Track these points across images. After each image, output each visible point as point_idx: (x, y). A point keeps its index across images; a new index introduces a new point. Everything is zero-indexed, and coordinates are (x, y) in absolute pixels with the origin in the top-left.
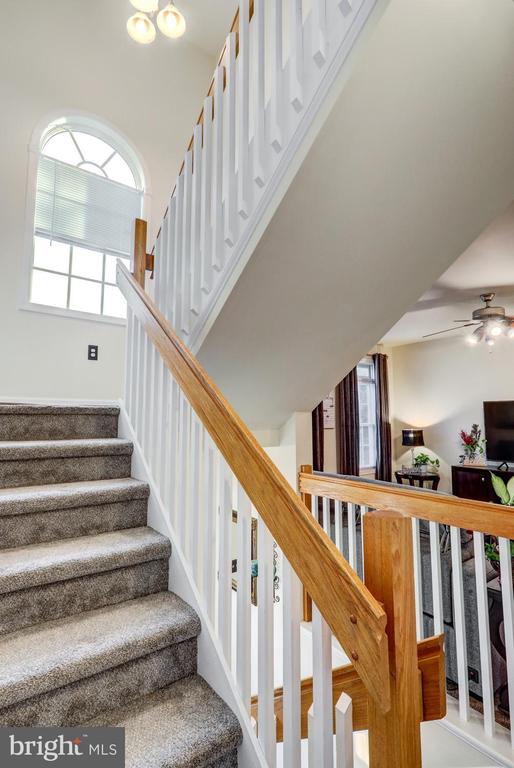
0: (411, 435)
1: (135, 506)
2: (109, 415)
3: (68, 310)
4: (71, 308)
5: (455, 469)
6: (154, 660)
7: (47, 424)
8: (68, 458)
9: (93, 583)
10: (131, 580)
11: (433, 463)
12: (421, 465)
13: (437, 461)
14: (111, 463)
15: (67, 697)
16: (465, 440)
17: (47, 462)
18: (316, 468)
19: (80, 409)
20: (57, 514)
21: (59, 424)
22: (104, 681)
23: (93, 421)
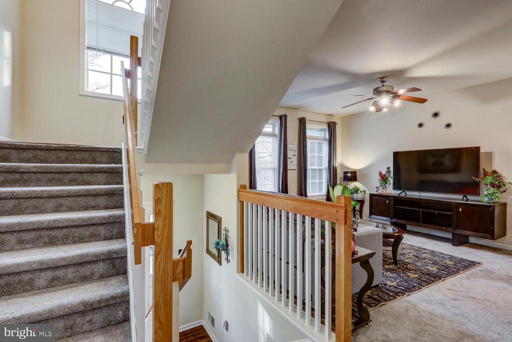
0: (349, 175)
1: (116, 197)
2: (116, 152)
3: (111, 95)
4: (113, 94)
5: (371, 196)
6: (100, 264)
7: (78, 156)
8: (84, 172)
9: (80, 230)
10: (102, 230)
11: (361, 192)
12: (354, 193)
13: (364, 191)
14: (110, 176)
15: (50, 274)
16: (381, 177)
17: (72, 174)
18: (251, 187)
19: (97, 148)
20: (69, 199)
21: (86, 155)
22: (70, 270)
23: (106, 155)
